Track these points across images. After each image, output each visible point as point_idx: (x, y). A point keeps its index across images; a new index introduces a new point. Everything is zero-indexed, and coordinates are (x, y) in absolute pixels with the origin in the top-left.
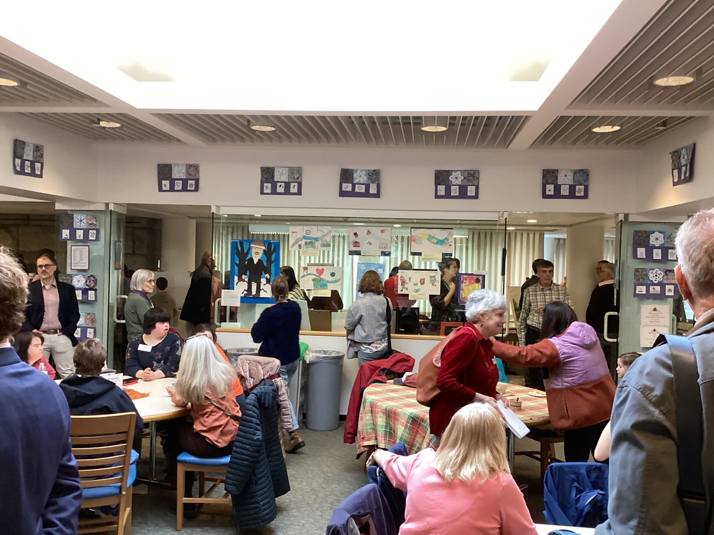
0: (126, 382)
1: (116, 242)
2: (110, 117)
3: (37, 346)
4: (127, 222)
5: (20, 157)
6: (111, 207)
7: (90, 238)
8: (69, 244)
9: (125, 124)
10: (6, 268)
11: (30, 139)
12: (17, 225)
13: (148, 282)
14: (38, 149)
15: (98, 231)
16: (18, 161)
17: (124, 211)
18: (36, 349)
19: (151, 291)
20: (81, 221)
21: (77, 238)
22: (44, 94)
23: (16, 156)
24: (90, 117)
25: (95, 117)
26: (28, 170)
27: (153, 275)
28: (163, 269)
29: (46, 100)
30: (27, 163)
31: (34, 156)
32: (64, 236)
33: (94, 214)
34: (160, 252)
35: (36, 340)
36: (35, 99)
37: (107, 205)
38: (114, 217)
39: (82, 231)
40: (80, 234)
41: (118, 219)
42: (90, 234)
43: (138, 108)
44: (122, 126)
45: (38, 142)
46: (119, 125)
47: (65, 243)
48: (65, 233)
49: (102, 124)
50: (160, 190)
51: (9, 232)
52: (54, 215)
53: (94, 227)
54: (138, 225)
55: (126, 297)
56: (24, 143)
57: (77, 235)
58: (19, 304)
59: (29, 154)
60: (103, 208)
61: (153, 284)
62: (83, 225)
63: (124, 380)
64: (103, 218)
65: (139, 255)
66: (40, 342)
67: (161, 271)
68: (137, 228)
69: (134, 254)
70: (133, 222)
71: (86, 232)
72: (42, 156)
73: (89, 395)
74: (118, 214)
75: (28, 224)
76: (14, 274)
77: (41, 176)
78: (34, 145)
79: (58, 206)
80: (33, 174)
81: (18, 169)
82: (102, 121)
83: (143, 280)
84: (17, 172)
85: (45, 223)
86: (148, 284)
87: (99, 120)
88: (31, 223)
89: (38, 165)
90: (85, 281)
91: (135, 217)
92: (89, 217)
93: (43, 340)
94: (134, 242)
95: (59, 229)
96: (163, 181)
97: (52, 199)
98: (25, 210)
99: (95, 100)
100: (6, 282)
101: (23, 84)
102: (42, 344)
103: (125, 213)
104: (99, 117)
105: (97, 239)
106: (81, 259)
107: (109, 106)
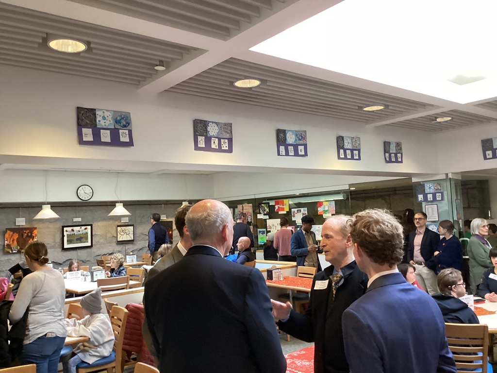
0: (476, 302)
1: (456, 200)
2: (443, 114)
3: (412, 273)
4: (462, 185)
5: (388, 152)
6: (450, 176)
7: (437, 199)
8: (424, 204)
9: (455, 117)
10: (388, 222)
11: (393, 140)
12: (389, 195)
13: (482, 227)
14: (398, 145)
15: (442, 193)
16: (387, 155)
17: (459, 177)
18: (411, 275)
19: (487, 234)
20: (430, 188)
21: (429, 200)
22: (400, 110)
23: (385, 152)
24: (430, 117)
25: (433, 117)
26: (393, 159)
27: (486, 222)
28: (493, 217)
29: (401, 113)
30: (393, 155)
31: (396, 150)
32: (420, 199)
33: (438, 182)
34: (490, 204)
35: (410, 270)
36: (394, 114)
37: (447, 175)
38: (453, 182)
39: (431, 195)
40: (430, 197)
41: (455, 183)
42: (437, 196)
43: (463, 104)
44: (453, 118)
45: (397, 140)
46: (450, 118)
47: (420, 203)
48: (420, 197)
49: (439, 120)
50: (485, 158)
51: (384, 199)
52: (412, 186)
53: (439, 191)
54: (470, 186)
55: (468, 239)
56: (389, 143)
57: (429, 198)
58: (398, 244)
59: (393, 149)
60: (444, 177)
61: (487, 228)
62: (432, 191)
63: (475, 300)
64: (445, 184)
65: (473, 208)
66: (413, 271)
67: (491, 218)
68: (469, 188)
69: (469, 207)
70: (466, 185)
71: (434, 195)
72: (401, 149)
73: (448, 308)
74: (456, 180)
75: (396, 194)
76: (392, 225)
77: (401, 162)
78: (396, 143)
79: (414, 180)
80: (397, 161)
81: (388, 159)
82: (438, 118)
83: (478, 226)
84: (387, 162)
85: (406, 192)
86: (482, 229)
87: (436, 118)
88: (397, 192)
89: (399, 155)
90: (437, 229)
91: (468, 181)
92: (435, 185)
93: (414, 269)
94: (468, 199)
95: (416, 195)
96: (487, 152)
97: (410, 176)
98: (393, 185)
99: (432, 105)
100: (387, 231)
101: (386, 106)
102: (415, 271)
103: (461, 179)
104: (436, 116)
105: (442, 199)
106: (433, 214)
107: (442, 107)
